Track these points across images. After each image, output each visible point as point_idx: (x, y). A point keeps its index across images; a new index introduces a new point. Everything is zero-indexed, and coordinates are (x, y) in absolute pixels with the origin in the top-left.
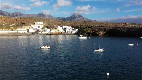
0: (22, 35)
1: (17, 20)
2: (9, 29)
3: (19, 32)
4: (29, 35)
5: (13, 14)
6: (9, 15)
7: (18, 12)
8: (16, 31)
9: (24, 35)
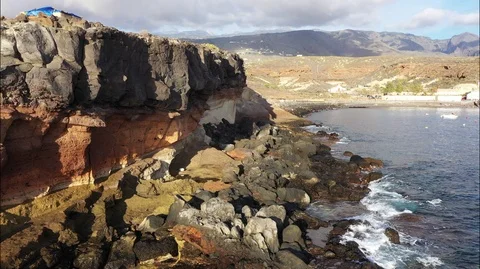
0: (445, 107)
1: (446, 68)
2: (418, 91)
3: (441, 99)
4: (465, 106)
5: (450, 43)
6: (437, 46)
7: (466, 34)
8: (433, 98)
9: (451, 107)
